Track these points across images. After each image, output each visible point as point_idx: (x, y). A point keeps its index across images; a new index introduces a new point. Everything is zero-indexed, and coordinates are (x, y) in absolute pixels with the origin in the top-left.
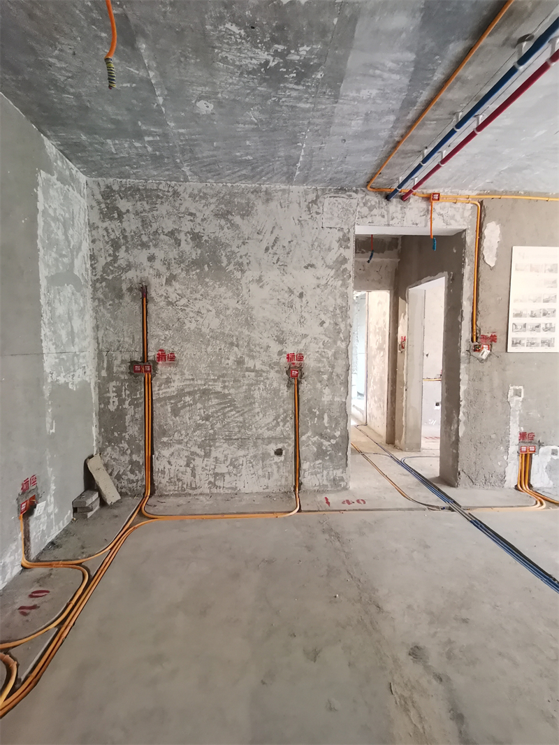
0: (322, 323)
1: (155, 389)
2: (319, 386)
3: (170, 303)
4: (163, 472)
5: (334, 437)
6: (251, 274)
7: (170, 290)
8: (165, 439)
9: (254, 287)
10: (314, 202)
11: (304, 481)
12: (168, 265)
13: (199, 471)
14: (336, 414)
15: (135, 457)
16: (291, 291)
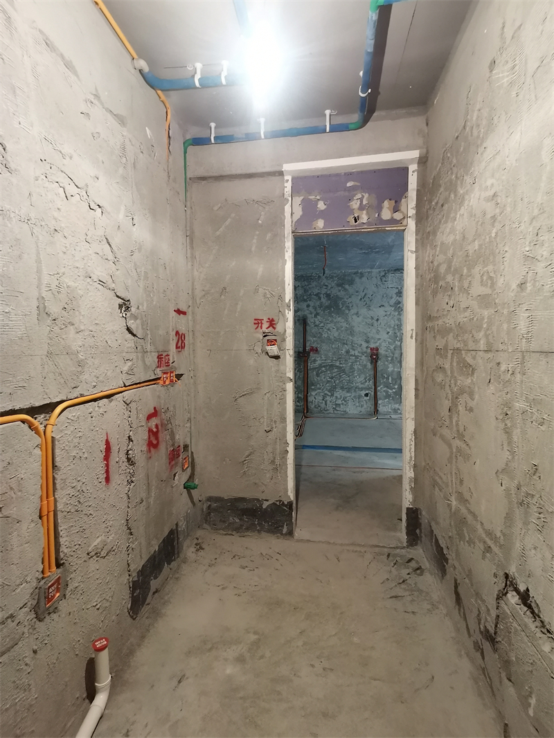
0: (388, 333)
1: (309, 364)
2: (386, 363)
3: (316, 326)
4: (312, 402)
5: (395, 388)
6: (353, 311)
7: (316, 319)
8: (313, 387)
9: (354, 317)
10: (384, 276)
11: (379, 409)
12: (315, 309)
13: (328, 402)
14: (395, 377)
15: (300, 395)
16: (372, 318)
